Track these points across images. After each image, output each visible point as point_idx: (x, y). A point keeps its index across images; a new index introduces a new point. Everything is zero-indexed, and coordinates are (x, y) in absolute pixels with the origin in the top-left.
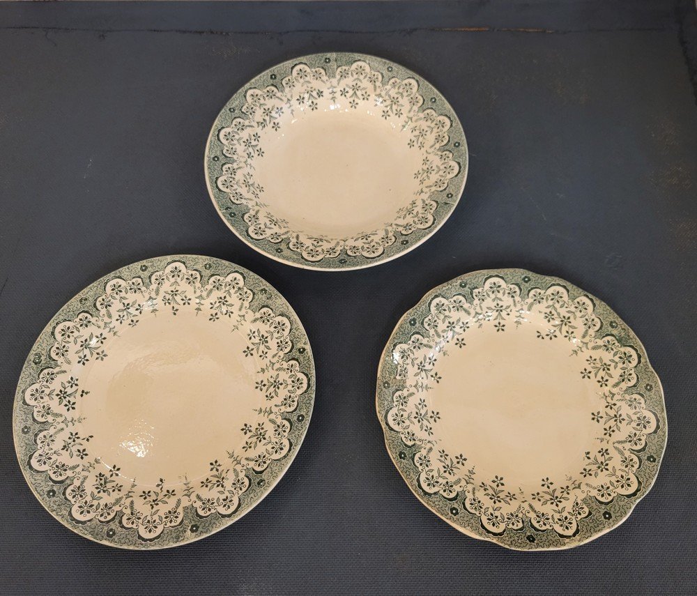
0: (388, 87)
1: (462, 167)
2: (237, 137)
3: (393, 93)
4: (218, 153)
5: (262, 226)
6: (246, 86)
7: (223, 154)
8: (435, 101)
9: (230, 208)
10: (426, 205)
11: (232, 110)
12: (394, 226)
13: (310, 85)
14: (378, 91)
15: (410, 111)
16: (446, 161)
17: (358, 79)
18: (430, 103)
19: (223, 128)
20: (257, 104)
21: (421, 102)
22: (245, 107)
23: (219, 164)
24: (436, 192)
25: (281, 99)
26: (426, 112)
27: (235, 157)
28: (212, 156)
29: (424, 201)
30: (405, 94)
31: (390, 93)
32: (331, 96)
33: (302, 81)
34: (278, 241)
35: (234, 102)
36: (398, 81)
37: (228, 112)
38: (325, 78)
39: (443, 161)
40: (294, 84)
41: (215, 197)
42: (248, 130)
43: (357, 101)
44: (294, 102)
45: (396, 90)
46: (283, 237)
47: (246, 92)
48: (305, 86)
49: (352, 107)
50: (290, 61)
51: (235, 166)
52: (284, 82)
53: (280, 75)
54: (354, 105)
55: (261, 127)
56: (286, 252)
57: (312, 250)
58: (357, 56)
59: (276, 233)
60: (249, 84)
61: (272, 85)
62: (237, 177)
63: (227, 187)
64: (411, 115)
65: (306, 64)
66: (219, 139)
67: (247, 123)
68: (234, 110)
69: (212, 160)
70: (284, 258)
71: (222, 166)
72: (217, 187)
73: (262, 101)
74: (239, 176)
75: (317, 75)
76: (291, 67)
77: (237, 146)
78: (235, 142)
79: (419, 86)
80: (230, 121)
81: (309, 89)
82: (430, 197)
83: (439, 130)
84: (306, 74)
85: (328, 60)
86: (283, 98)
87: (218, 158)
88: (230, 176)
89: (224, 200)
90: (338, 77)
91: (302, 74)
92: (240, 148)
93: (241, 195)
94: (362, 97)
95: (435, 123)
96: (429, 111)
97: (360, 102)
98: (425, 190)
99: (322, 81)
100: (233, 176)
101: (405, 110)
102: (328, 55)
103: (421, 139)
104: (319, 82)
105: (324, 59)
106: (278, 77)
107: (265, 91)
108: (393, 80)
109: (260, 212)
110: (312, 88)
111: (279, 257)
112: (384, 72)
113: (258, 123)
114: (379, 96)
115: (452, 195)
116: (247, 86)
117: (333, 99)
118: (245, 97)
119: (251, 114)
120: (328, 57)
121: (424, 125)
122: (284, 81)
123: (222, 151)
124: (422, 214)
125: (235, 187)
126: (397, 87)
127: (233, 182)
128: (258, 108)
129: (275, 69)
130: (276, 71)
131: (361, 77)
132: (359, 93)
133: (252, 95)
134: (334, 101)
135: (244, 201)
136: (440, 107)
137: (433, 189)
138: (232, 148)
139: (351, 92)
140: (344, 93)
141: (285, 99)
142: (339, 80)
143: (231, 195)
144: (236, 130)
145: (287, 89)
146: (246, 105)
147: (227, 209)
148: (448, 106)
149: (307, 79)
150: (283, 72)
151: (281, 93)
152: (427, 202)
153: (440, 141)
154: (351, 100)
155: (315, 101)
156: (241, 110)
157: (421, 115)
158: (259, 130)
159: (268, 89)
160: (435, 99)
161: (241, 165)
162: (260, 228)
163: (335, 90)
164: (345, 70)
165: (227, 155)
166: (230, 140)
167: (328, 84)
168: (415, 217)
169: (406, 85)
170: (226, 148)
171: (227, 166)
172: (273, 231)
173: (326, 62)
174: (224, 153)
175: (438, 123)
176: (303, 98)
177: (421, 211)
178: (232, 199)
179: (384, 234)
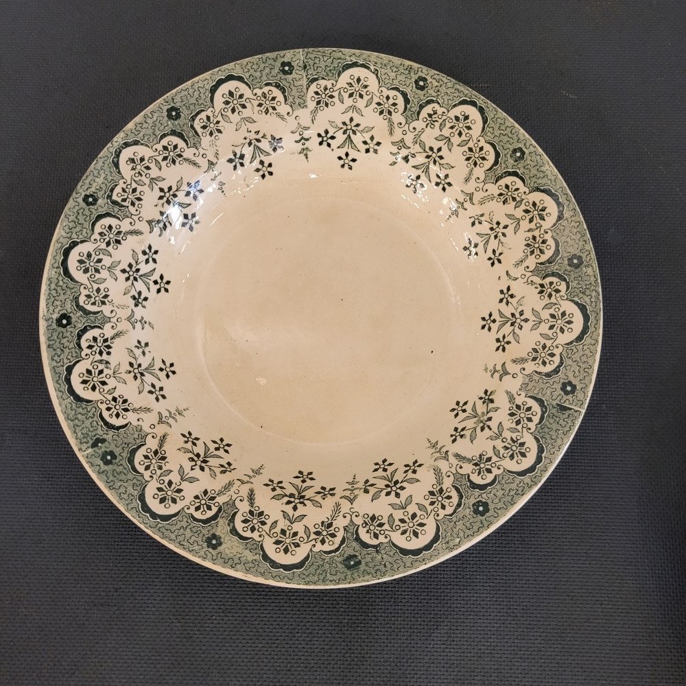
0: (419, 124)
1: (592, 318)
2: (107, 261)
3: (430, 137)
4: (69, 307)
5: (175, 477)
6: (115, 139)
7: (78, 305)
8: (522, 158)
9: (103, 441)
10: (518, 407)
11: (91, 200)
12: (453, 460)
13: (253, 128)
14: (398, 135)
15: (467, 180)
16: (553, 300)
17: (353, 108)
18: (511, 161)
19: (74, 244)
20: (143, 178)
21: (491, 158)
22: (118, 190)
23: (71, 332)
24: (536, 377)
25: (195, 164)
26: (502, 182)
27: (106, 310)
28: (55, 316)
29: (511, 399)
30: (456, 140)
31: (423, 138)
32: (300, 146)
33: (235, 118)
34: (210, 514)
35: (95, 178)
36: (440, 110)
37: (83, 204)
38: (283, 109)
39: (547, 301)
40: (220, 126)
41: (68, 418)
42: (131, 243)
43: (353, 154)
44: (223, 165)
45: (436, 132)
46: (221, 500)
47: (118, 155)
48: (244, 128)
49: (343, 166)
50: (207, 75)
51: (108, 331)
52: (197, 125)
53: (189, 108)
54: (347, 162)
55: (157, 230)
56: (230, 546)
57: (283, 532)
58: (349, 54)
59: (206, 492)
60: (121, 134)
61: (173, 133)
62: (113, 359)
63: (94, 388)
64: (470, 187)
65: (240, 79)
66: (67, 272)
67: (125, 226)
68: (96, 200)
69: (54, 326)
70: (226, 562)
71: (79, 336)
72: (71, 391)
73: (154, 172)
74: (119, 356)
75: (268, 104)
76: (208, 87)
77: (110, 283)
78: (104, 274)
79: (485, 121)
80: (87, 225)
81: (253, 136)
82: (524, 386)
83: (533, 226)
84: (243, 101)
85: (287, 68)
86: (199, 160)
87: (69, 318)
88: (98, 357)
89: (87, 423)
90: (312, 105)
91: (235, 103)
92: (116, 288)
93: (125, 401)
94: (363, 147)
95: (523, 207)
96: (508, 180)
97: (361, 156)
98: (511, 368)
99: (279, 115)
100: (105, 357)
101: (457, 176)
102: (288, 55)
103: (493, 244)
104: (272, 119)
105: (278, 64)
106: (185, 113)
107: (159, 147)
108: (428, 109)
109: (168, 439)
110: (257, 132)
111: (213, 560)
112: (408, 91)
113: (149, 222)
114: (401, 144)
115: (574, 387)
116: (119, 139)
117: (305, 152)
118: (117, 165)
119: (133, 204)
120: (286, 60)
121: (500, 211)
122: (197, 121)
123: (76, 299)
124: (512, 430)
125: (112, 383)
126: (437, 124)
127: (106, 371)
128: (146, 189)
129: (177, 95)
130: (178, 99)
131: (361, 103)
132: (357, 139)
133: (132, 160)
134: (306, 156)
135: (131, 417)
136: (534, 171)
137: (530, 367)
138: (98, 290)
139: (340, 137)
140: (325, 139)
141: (203, 163)
142: (315, 112)
143: (103, 407)
144: (103, 246)
145: (206, 140)
146: (121, 185)
147: (94, 445)
148: (550, 169)
149: (246, 113)
150: (193, 100)
151: (193, 150)
152: (519, 401)
153: (537, 252)
154: (342, 153)
155: (267, 161)
156: (110, 197)
157: (493, 189)
158: (153, 239)
159: (164, 142)
160: (523, 153)
161: (120, 327)
162: (170, 483)
163: (306, 134)
164: (326, 89)
165: (90, 308)
166: (92, 271)
167: (292, 123)
168: (497, 438)
169: (457, 118)
170: (84, 292)
171: (89, 335)
172: (196, 489)
173: (285, 73)
174: (81, 303)
175: (530, 208)
176: (242, 157)
177: (508, 423)
178: (106, 414)
179: (434, 481)
